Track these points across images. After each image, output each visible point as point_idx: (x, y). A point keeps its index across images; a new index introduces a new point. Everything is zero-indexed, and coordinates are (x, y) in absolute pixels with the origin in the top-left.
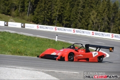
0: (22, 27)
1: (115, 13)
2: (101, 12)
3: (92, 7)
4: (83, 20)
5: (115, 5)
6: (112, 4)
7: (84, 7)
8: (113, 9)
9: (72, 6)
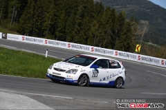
0: (3, 37)
1: (121, 25)
2: (104, 23)
3: (93, 17)
4: (82, 33)
5: (121, 15)
6: (117, 14)
7: (83, 16)
8: (118, 20)
9: (68, 14)
